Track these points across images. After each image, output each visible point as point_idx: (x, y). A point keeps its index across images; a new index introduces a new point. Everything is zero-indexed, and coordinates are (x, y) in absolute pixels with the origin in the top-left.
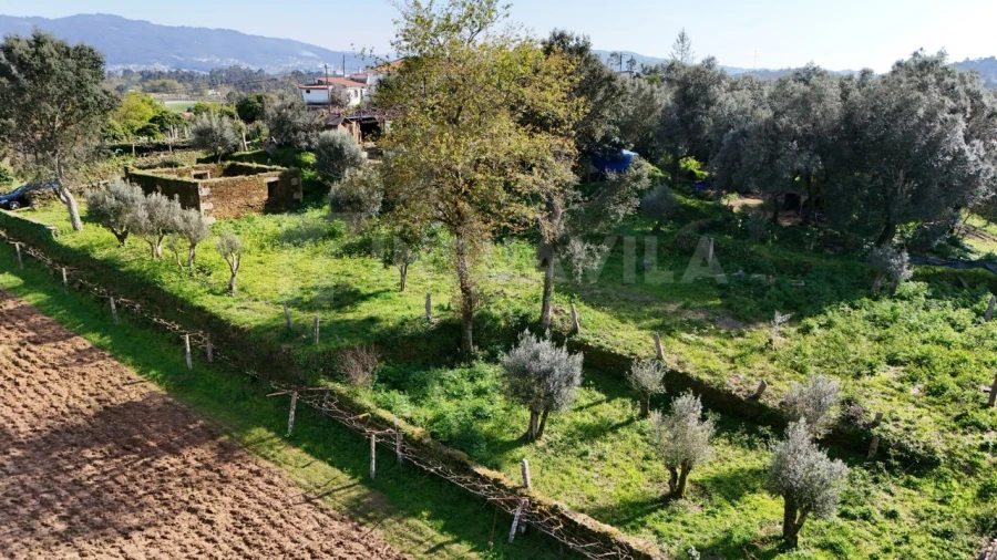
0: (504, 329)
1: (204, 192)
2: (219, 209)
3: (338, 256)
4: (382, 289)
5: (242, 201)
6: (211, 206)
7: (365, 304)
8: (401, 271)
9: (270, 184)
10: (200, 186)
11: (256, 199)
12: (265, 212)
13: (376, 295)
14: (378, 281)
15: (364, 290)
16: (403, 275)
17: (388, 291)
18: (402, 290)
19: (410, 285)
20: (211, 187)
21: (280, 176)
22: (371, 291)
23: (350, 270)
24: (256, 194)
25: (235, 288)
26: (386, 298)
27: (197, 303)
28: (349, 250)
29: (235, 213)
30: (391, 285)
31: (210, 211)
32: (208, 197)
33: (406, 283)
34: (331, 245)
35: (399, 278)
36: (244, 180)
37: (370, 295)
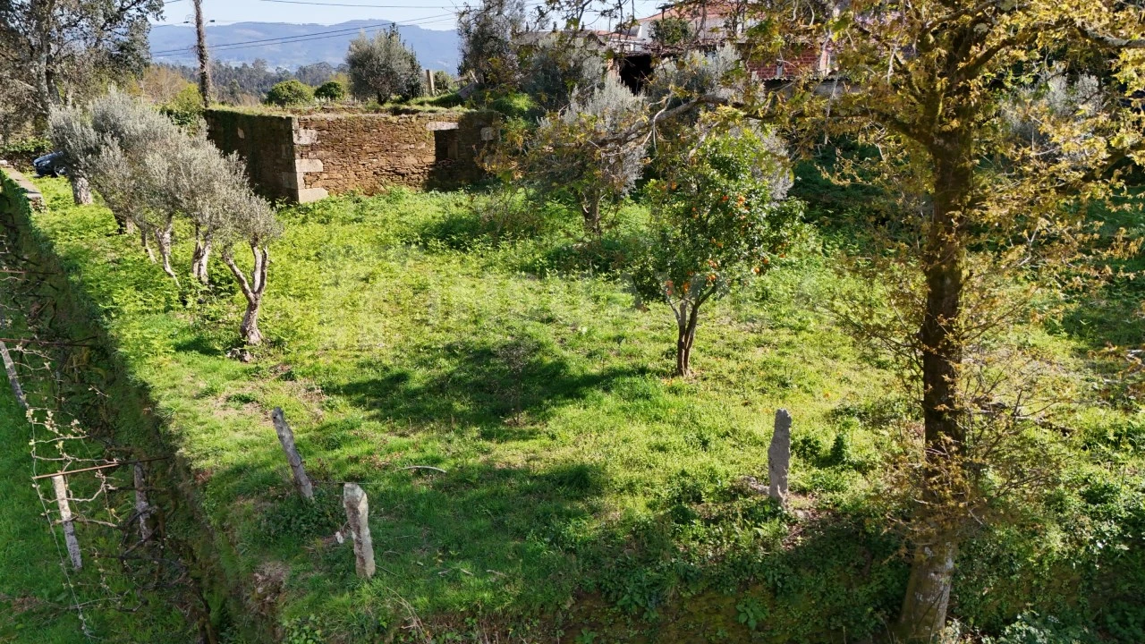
0: (1061, 564)
1: (304, 137)
2: (335, 175)
3: (535, 271)
4: (625, 364)
5: (382, 161)
6: (319, 166)
7: (571, 411)
8: (681, 319)
9: (439, 135)
10: (295, 125)
11: (411, 160)
12: (428, 187)
13: (605, 381)
14: (618, 339)
15: (577, 364)
16: (687, 329)
17: (643, 371)
18: (679, 372)
19: (702, 359)
20: (319, 129)
21: (461, 121)
22: (594, 369)
23: (557, 306)
24: (412, 151)
25: (254, 338)
26: (634, 396)
27: (143, 373)
28: (562, 262)
29: (368, 184)
30: (652, 353)
31: (317, 176)
32: (313, 147)
33: (693, 352)
34: (525, 249)
35: (675, 336)
36: (388, 123)
37: (591, 381)
